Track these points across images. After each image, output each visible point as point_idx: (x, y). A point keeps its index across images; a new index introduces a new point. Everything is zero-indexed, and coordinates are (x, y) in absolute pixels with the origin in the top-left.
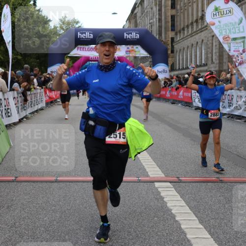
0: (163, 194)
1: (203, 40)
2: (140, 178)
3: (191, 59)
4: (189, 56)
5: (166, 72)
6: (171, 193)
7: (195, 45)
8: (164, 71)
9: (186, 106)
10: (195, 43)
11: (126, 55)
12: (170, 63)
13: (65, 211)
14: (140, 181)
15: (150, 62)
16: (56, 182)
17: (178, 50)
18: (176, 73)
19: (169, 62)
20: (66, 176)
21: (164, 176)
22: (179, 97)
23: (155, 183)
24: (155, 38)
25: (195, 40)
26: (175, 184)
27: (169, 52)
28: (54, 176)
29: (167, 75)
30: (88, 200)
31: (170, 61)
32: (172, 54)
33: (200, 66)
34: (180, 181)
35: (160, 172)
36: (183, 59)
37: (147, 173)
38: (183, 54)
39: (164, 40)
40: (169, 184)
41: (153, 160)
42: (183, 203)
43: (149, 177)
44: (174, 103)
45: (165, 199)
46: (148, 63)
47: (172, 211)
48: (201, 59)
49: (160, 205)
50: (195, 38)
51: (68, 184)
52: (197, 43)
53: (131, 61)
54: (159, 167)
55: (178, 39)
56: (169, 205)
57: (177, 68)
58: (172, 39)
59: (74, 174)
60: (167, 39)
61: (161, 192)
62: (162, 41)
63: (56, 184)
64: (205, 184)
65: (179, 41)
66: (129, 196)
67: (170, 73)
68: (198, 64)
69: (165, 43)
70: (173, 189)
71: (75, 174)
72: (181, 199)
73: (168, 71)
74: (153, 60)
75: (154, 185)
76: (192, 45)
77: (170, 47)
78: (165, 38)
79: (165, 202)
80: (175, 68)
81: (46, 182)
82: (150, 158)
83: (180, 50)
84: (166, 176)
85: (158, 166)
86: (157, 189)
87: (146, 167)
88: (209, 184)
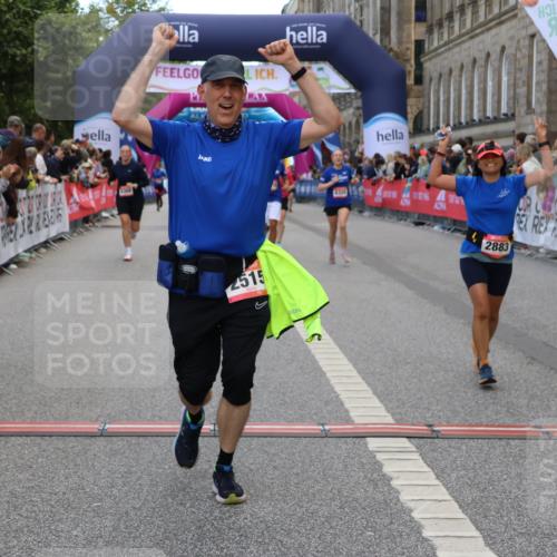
0: (388, 469)
1: (503, 49)
2: (327, 427)
3: (471, 101)
4: (464, 91)
5: (402, 138)
6: (409, 466)
7: (481, 62)
8: (395, 135)
9: (456, 230)
10: (481, 56)
11: (292, 90)
12: (412, 111)
13: (127, 513)
14: (326, 435)
15: (358, 108)
16: (101, 435)
17: (435, 75)
18: (427, 139)
19: (409, 110)
20: (129, 421)
21: (392, 421)
22: (436, 207)
23: (368, 439)
24: (370, 42)
25: (481, 46)
26: (422, 441)
27: (410, 81)
28: (97, 420)
29: (403, 147)
30: (190, 483)
31: (413, 106)
32: (416, 88)
33: (496, 120)
34: (436, 436)
35: (383, 411)
36: (447, 101)
37: (347, 411)
38: (449, 86)
39: (396, 48)
40: (404, 443)
41: (364, 379)
42: (443, 493)
43: (352, 423)
44: (422, 224)
45: (394, 483)
46: (351, 111)
47: (413, 514)
48: (499, 102)
49: (379, 497)
50: (483, 42)
51: (134, 440)
52: (488, 55)
53: (305, 108)
54: (379, 397)
55: (436, 44)
56: (404, 497)
57: (431, 127)
58: (419, 45)
59: (149, 415)
60: (404, 46)
61: (383, 462)
62: (391, 50)
63: (101, 442)
64: (503, 443)
65: (436, 49)
66: (297, 474)
67: (412, 140)
68: (489, 114)
69: (397, 55)
70: (416, 456)
71: (154, 416)
72: (437, 482)
73: (406, 135)
74: (364, 103)
75: (366, 444)
76: (475, 61)
77: (411, 67)
78: (400, 42)
79: (393, 488)
80: (425, 127)
81: (76, 435)
82: (355, 373)
83: (441, 75)
84: (398, 422)
85: (375, 393)
86: (372, 455)
87: (343, 396)
88: (512, 443)
